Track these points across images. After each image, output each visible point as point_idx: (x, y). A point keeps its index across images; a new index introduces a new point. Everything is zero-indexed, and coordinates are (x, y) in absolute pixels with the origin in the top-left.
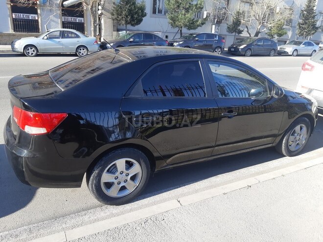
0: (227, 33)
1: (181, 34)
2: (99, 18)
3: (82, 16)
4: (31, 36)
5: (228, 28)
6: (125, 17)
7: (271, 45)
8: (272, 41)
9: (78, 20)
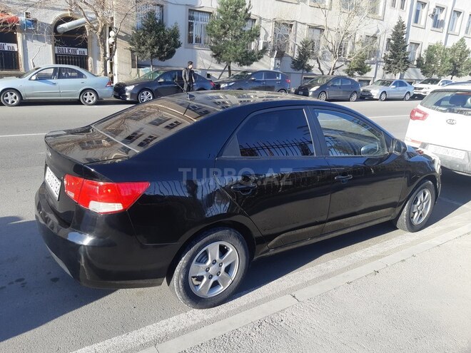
0: (292, 71)
1: (230, 71)
2: (111, 50)
3: (85, 46)
4: (11, 75)
5: (293, 63)
6: (151, 47)
7: (351, 87)
8: (353, 81)
9: (79, 51)
